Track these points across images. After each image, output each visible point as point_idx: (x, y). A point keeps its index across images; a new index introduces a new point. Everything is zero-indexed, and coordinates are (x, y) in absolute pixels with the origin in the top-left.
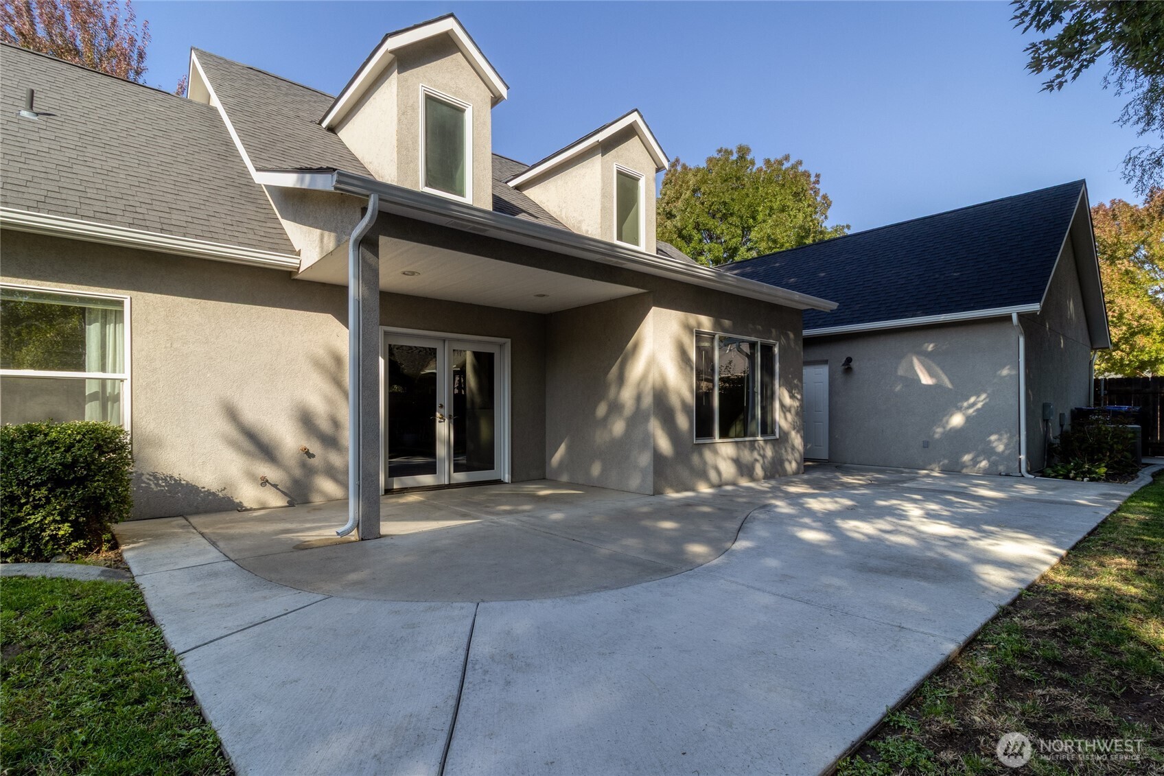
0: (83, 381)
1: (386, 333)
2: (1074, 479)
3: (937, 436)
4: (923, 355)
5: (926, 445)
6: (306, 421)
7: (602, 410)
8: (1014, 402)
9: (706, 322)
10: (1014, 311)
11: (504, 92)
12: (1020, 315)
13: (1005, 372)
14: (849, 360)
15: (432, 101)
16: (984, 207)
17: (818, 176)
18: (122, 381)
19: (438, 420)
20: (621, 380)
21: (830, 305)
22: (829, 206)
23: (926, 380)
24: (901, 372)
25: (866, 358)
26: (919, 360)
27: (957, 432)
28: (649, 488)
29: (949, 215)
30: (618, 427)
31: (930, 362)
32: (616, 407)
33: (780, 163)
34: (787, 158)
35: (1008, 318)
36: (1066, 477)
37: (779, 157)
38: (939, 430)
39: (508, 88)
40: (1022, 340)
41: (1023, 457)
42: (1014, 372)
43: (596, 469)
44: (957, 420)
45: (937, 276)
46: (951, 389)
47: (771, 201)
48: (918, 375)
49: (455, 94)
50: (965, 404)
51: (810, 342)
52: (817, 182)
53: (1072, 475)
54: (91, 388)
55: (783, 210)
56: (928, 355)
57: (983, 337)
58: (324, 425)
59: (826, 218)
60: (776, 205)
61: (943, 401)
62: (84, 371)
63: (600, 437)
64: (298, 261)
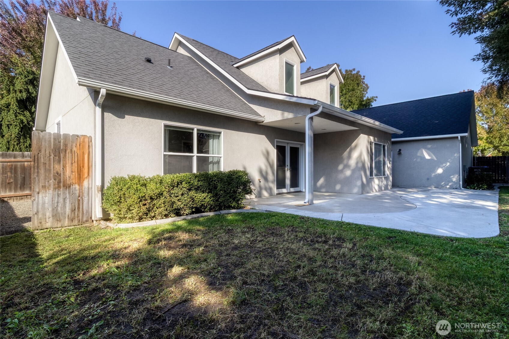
0: (208, 157)
1: (277, 141)
2: (477, 189)
3: (432, 176)
4: (426, 148)
5: (428, 179)
6: (261, 172)
7: (341, 167)
8: (458, 165)
9: (372, 138)
10: (459, 135)
11: (305, 59)
12: (461, 137)
13: (455, 155)
14: (400, 150)
15: (287, 64)
16: (440, 98)
17: (364, 76)
18: (221, 157)
19: (286, 170)
20: (349, 157)
21: (401, 132)
22: (368, 88)
23: (427, 157)
24: (419, 154)
25: (406, 150)
26: (425, 151)
27: (439, 175)
28: (361, 192)
29: (428, 100)
30: (348, 173)
31: (429, 152)
32: (347, 166)
33: (351, 71)
34: (354, 70)
35: (457, 137)
36: (474, 189)
37: (351, 69)
38: (433, 174)
39: (306, 58)
40: (460, 145)
41: (461, 183)
42: (458, 155)
43: (338, 187)
44: (440, 171)
45: (429, 122)
46: (436, 161)
47: (349, 86)
48: (424, 155)
49: (292, 61)
50: (442, 166)
51: (394, 143)
52: (364, 79)
53: (476, 188)
54: (210, 160)
55: (353, 90)
56: (429, 149)
57: (448, 144)
58: (264, 173)
59: (367, 93)
60: (351, 88)
61: (433, 165)
62: (209, 154)
63: (341, 176)
64: (264, 119)
